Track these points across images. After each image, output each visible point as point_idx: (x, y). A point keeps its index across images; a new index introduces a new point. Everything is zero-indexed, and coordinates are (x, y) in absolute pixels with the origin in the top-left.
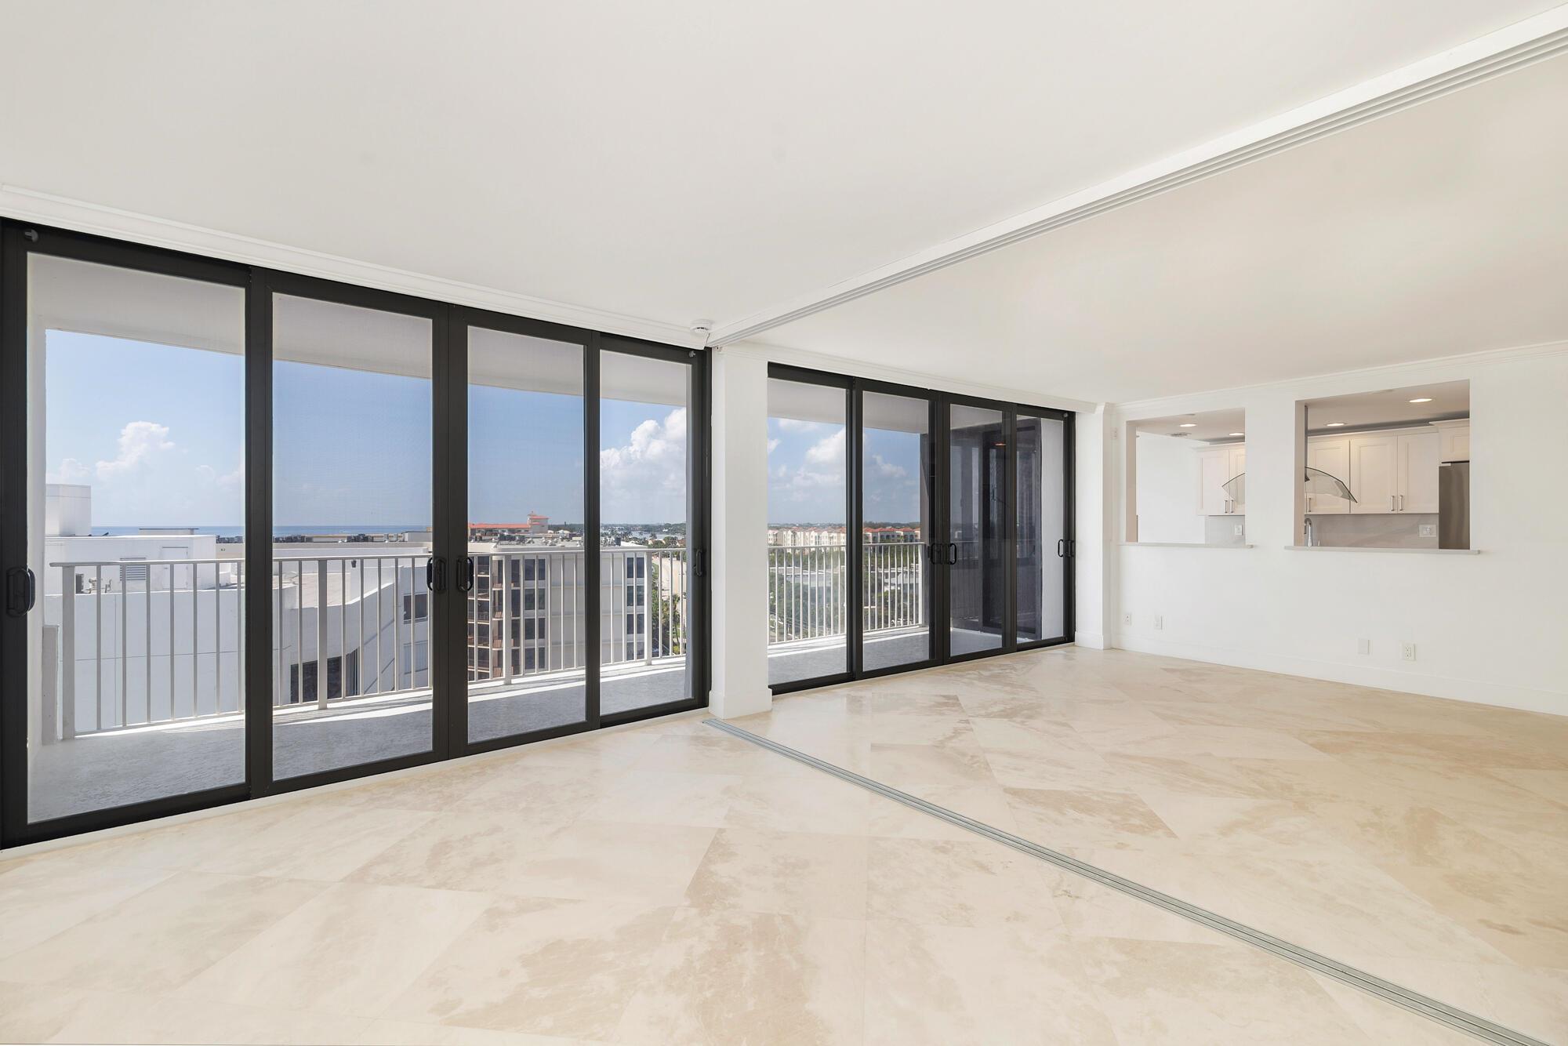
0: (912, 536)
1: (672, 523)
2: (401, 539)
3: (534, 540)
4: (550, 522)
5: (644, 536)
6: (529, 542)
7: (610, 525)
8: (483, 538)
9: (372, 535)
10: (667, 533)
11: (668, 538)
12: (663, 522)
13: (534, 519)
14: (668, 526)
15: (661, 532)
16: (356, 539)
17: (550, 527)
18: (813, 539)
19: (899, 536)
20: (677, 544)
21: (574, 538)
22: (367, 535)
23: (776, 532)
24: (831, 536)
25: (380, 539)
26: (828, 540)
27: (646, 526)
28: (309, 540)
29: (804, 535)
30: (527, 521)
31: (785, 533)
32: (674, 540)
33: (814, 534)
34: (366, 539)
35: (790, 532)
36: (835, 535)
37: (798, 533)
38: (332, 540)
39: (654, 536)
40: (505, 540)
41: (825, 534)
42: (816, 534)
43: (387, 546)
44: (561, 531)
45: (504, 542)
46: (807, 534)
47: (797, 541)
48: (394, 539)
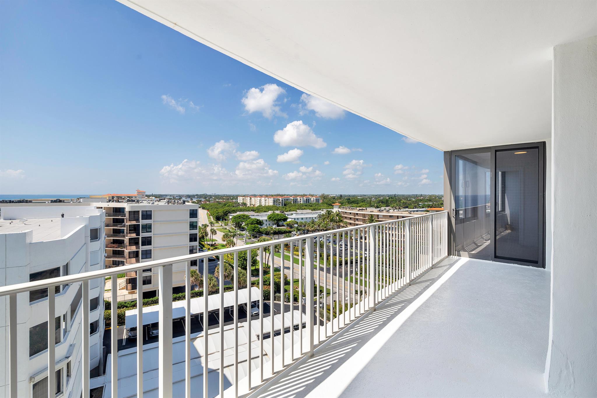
0: (296, 199)
1: (199, 194)
2: (79, 201)
3: (143, 201)
4: (146, 194)
5: (187, 199)
6: (141, 203)
7: (172, 195)
8: (119, 201)
9: (64, 199)
10: (197, 198)
11: (198, 200)
12: (195, 193)
13: (139, 192)
14: (197, 195)
15: (194, 197)
16: (55, 201)
17: (146, 196)
18: (259, 201)
19: (291, 199)
20: (202, 203)
21: (161, 201)
22: (61, 199)
23: (243, 198)
24: (265, 199)
25: (68, 201)
26: (264, 201)
27: (188, 195)
28: (30, 202)
29: (255, 199)
30: (135, 193)
31: (247, 198)
32: (201, 201)
33: (259, 198)
34: (60, 201)
35: (249, 198)
36: (267, 199)
37: (252, 198)
38: (44, 202)
39: (192, 199)
40: (130, 202)
41: (263, 199)
42: (260, 199)
43: (71, 205)
44: (151, 197)
45: (129, 203)
46: (256, 198)
47: (252, 202)
48: (75, 201)
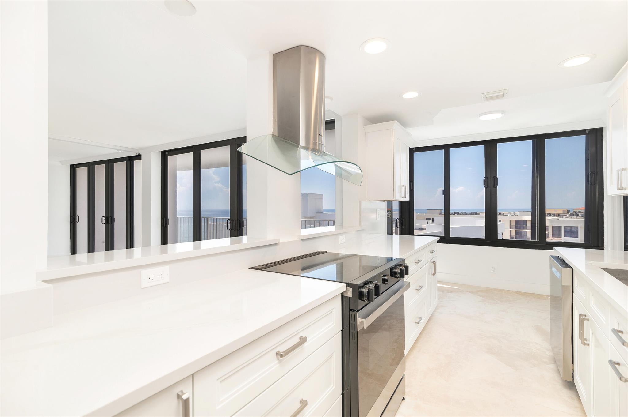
9: (503, 213)
22: (501, 212)
48: (513, 214)
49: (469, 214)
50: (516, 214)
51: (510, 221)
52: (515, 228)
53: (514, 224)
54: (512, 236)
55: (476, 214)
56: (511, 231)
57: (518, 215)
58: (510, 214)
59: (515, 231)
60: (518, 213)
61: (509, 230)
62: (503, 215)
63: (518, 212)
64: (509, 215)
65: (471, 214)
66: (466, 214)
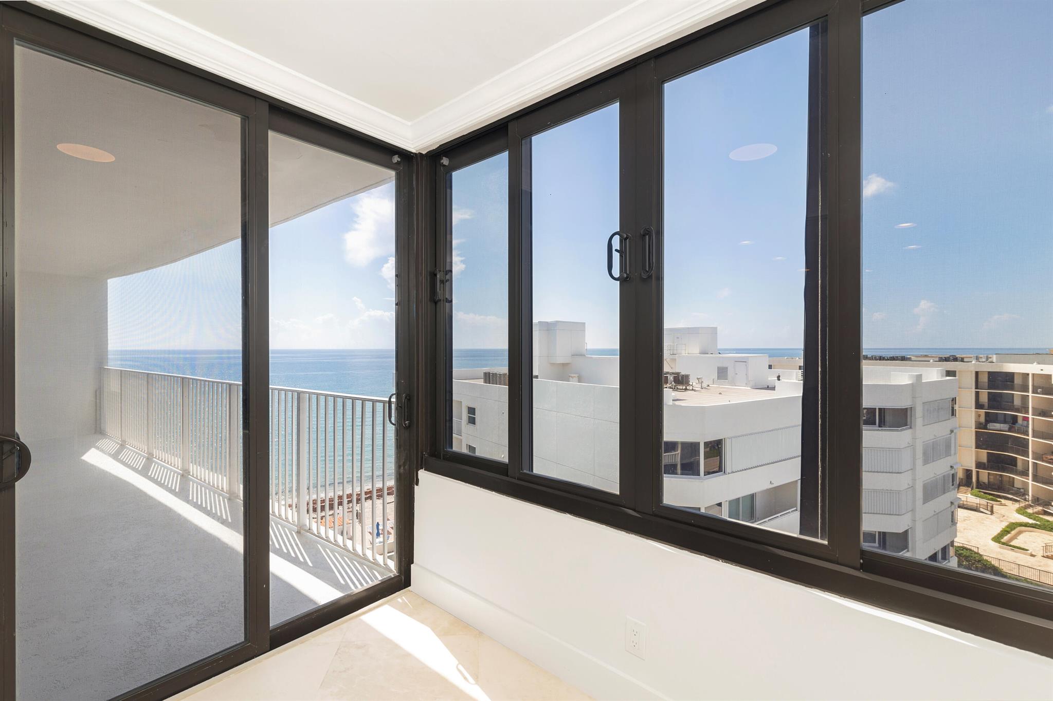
25: (968, 360)
34: (955, 359)
49: (888, 360)
50: (990, 360)
51: (977, 373)
52: (987, 387)
53: (984, 379)
54: (980, 403)
55: (903, 359)
56: (977, 394)
57: (994, 361)
58: (977, 358)
59: (987, 393)
60: (994, 358)
61: (974, 390)
62: (962, 360)
63: (995, 356)
64: (973, 362)
65: (893, 359)
66: (881, 358)
